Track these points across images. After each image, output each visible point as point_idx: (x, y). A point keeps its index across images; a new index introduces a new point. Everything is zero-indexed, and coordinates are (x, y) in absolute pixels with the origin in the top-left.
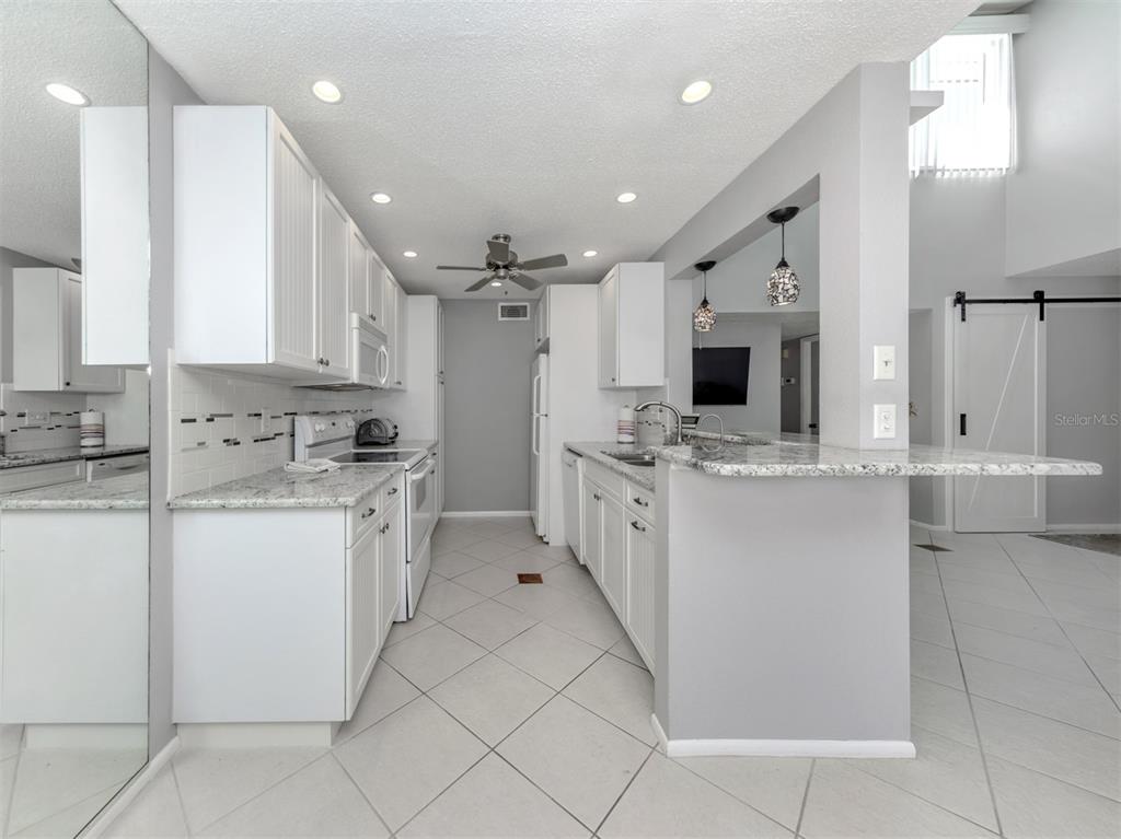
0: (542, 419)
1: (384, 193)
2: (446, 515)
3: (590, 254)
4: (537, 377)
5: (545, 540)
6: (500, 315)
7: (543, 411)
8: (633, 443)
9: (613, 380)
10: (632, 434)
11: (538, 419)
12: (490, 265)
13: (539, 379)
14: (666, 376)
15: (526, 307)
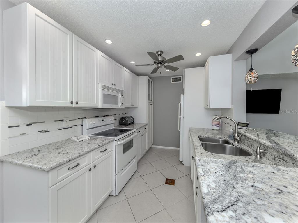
0: (182, 118)
1: (110, 40)
2: (153, 146)
3: (198, 54)
4: (180, 103)
5: (182, 163)
6: (171, 81)
7: (182, 116)
8: (219, 130)
9: (207, 105)
10: (219, 127)
11: (180, 118)
12: (155, 62)
13: (180, 104)
14: (232, 104)
15: (181, 78)
